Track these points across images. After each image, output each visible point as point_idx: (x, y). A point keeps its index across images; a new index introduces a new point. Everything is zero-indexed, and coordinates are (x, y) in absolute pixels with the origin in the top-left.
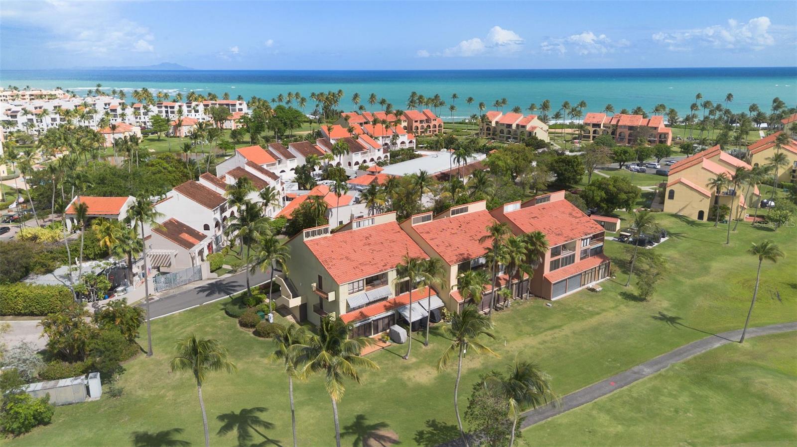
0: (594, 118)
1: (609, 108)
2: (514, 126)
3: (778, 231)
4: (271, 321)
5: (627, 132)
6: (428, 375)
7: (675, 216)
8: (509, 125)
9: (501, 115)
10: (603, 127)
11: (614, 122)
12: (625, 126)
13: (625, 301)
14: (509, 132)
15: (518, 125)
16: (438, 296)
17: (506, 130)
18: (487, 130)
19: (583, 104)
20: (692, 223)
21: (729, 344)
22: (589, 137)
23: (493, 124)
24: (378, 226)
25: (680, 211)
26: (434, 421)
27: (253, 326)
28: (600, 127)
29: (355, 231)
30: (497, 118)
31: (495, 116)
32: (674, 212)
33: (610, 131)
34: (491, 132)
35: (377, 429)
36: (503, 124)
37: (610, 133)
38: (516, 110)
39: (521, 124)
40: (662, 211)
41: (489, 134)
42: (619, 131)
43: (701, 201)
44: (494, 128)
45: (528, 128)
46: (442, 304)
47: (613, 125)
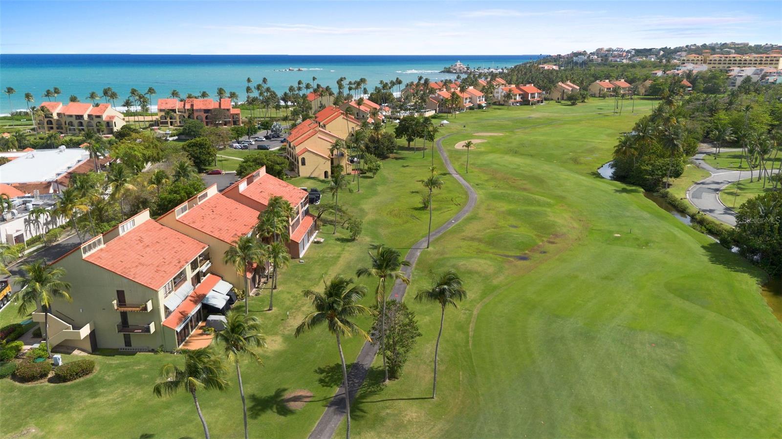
0: (166, 103)
1: (175, 94)
2: (86, 117)
3: (375, 177)
4: (60, 363)
5: (204, 115)
6: (276, 342)
7: (310, 178)
8: (78, 116)
9: (61, 106)
10: (178, 112)
11: (188, 107)
12: (200, 110)
13: (342, 243)
14: (81, 124)
15: (89, 116)
16: (223, 280)
17: (76, 122)
18: (48, 124)
19: (151, 91)
20: (323, 181)
21: (423, 251)
22: (167, 123)
23: (55, 116)
24: (140, 226)
25: (312, 174)
26: (319, 369)
27: (43, 375)
28: (176, 113)
29: (123, 236)
30: (57, 109)
31: (54, 107)
32: (308, 175)
33: (186, 115)
34: (54, 126)
35: (282, 396)
36: (71, 116)
37: (186, 117)
38: (73, 99)
39: (94, 114)
40: (299, 176)
41: (52, 128)
42: (196, 114)
43: (325, 163)
44: (58, 120)
45: (104, 117)
46: (231, 286)
47: (188, 110)
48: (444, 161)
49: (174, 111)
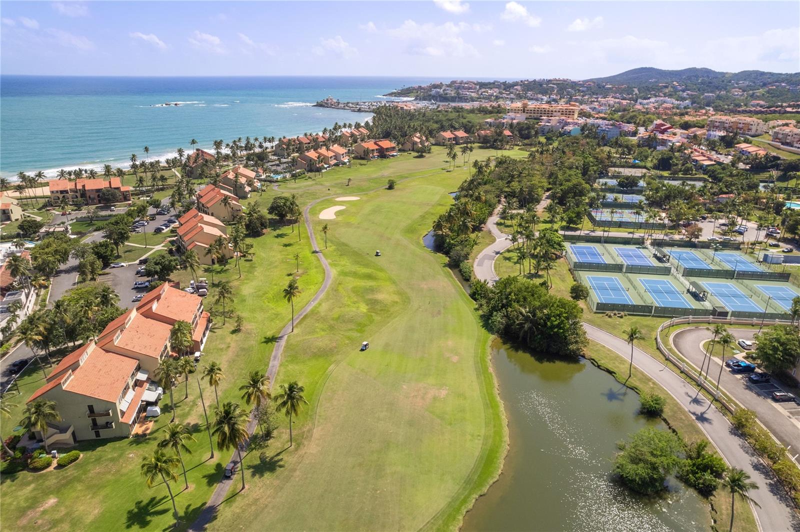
0: (58, 186)
5: (96, 194)
10: (71, 192)
12: (92, 191)
24: (91, 356)
28: (68, 193)
29: (83, 366)
33: (79, 195)
47: (80, 190)
48: (309, 235)
49: (66, 192)
